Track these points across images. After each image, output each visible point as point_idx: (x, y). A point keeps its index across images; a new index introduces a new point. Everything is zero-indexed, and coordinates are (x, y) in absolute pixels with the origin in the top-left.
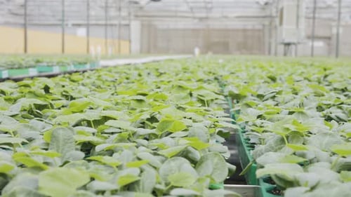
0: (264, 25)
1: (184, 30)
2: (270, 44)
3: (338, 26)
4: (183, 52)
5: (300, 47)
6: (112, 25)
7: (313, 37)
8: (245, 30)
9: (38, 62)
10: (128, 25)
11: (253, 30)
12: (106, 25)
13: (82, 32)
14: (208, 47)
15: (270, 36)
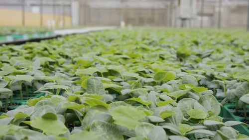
0: (167, 6)
1: (111, 9)
2: (171, 19)
3: (220, 6)
4: (110, 24)
5: (192, 21)
6: (58, 5)
7: (202, 14)
8: (153, 9)
9: (13, 31)
10: (70, 6)
11: (159, 9)
12: (54, 5)
13: (36, 10)
14: (128, 21)
15: (171, 13)
